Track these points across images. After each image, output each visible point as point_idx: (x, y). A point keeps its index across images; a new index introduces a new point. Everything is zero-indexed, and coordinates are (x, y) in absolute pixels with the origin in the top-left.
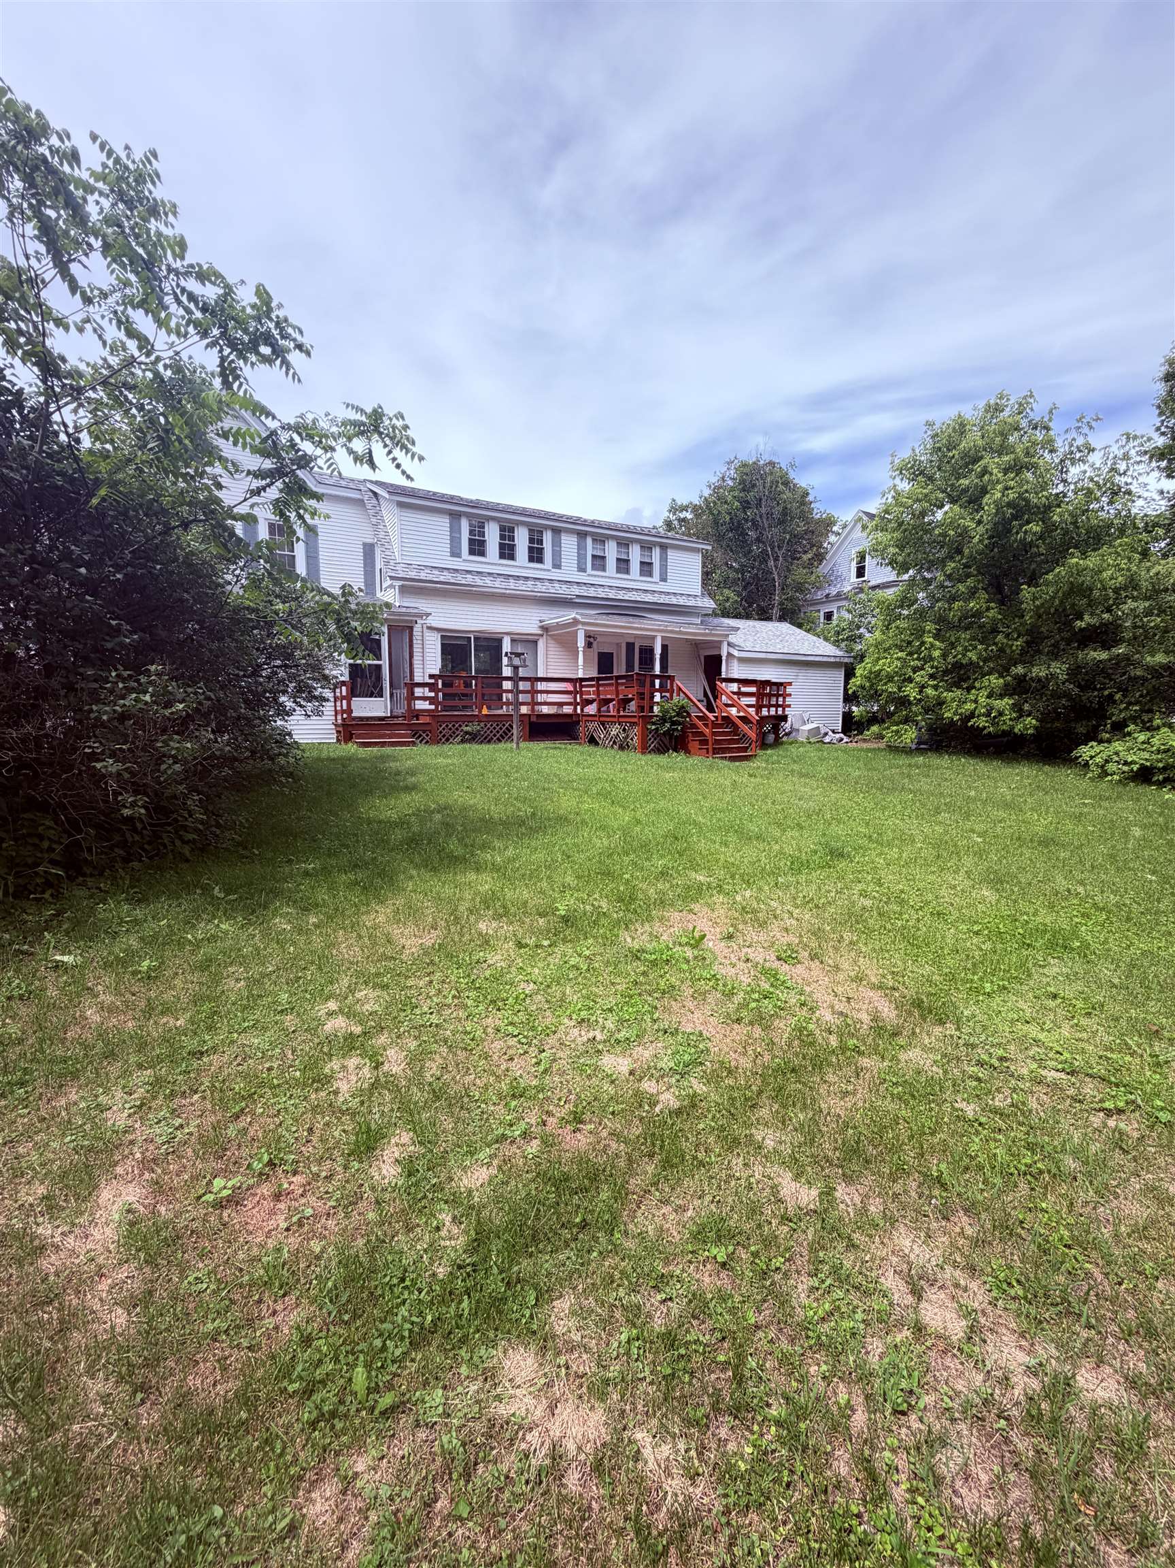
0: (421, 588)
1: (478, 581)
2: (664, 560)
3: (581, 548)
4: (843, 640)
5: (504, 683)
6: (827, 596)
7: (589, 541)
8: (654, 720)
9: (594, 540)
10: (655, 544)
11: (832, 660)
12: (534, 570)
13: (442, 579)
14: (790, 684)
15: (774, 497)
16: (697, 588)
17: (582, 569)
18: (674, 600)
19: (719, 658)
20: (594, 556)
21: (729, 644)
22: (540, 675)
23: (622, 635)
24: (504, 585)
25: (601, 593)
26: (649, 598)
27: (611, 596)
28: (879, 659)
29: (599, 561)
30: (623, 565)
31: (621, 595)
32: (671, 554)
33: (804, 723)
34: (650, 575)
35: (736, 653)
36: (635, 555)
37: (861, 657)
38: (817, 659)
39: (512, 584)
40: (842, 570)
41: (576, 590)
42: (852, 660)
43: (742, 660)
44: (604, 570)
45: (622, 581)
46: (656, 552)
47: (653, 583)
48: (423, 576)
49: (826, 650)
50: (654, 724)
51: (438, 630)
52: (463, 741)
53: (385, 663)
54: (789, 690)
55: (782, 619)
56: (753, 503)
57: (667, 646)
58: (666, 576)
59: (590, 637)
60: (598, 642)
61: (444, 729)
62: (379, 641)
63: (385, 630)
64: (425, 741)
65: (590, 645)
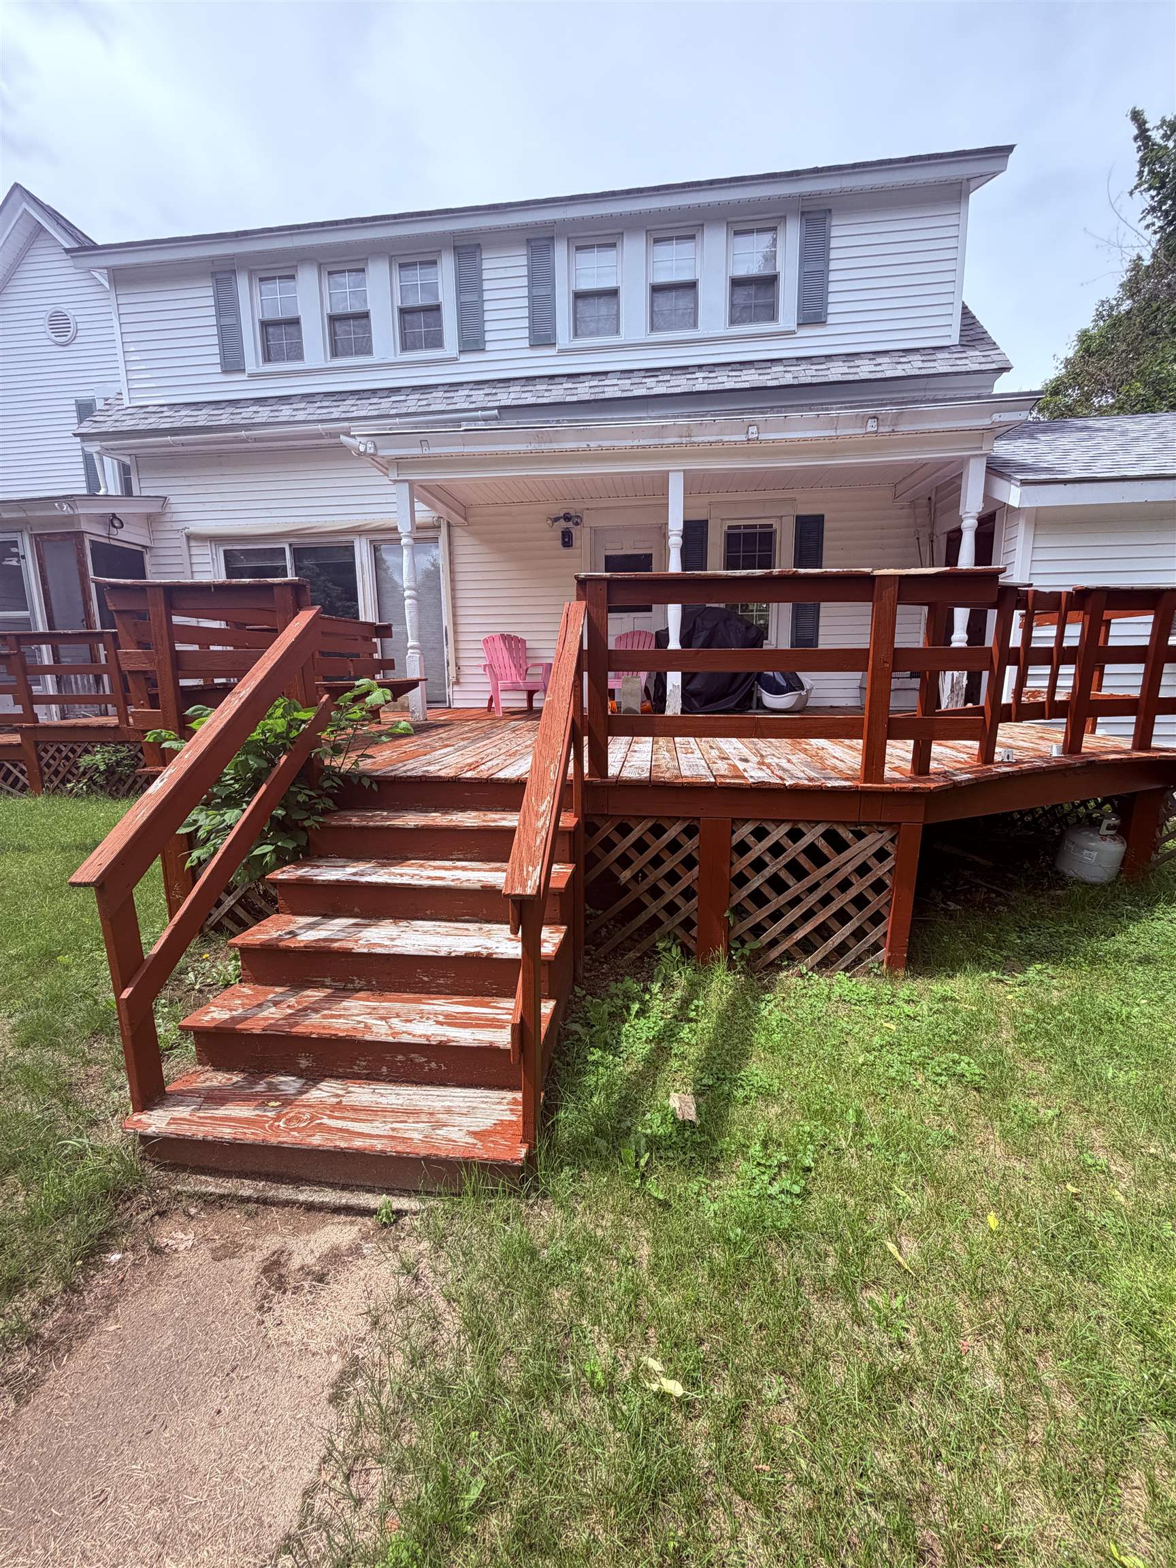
2: (816, 254)
3: (541, 279)
9: (579, 250)
10: (780, 211)
12: (419, 366)
17: (544, 338)
20: (575, 295)
27: (610, 393)
29: (601, 308)
30: (673, 301)
32: (844, 234)
34: (771, 315)
36: (714, 262)
39: (343, 407)
41: (509, 396)
43: (1045, 522)
44: (613, 329)
45: (667, 349)
46: (786, 245)
47: (778, 337)
51: (217, 540)
57: (819, 519)
58: (824, 304)
59: (567, 518)
60: (595, 531)
61: (53, 757)
62: (18, 569)
63: (26, 547)
64: (20, 785)
65: (567, 539)
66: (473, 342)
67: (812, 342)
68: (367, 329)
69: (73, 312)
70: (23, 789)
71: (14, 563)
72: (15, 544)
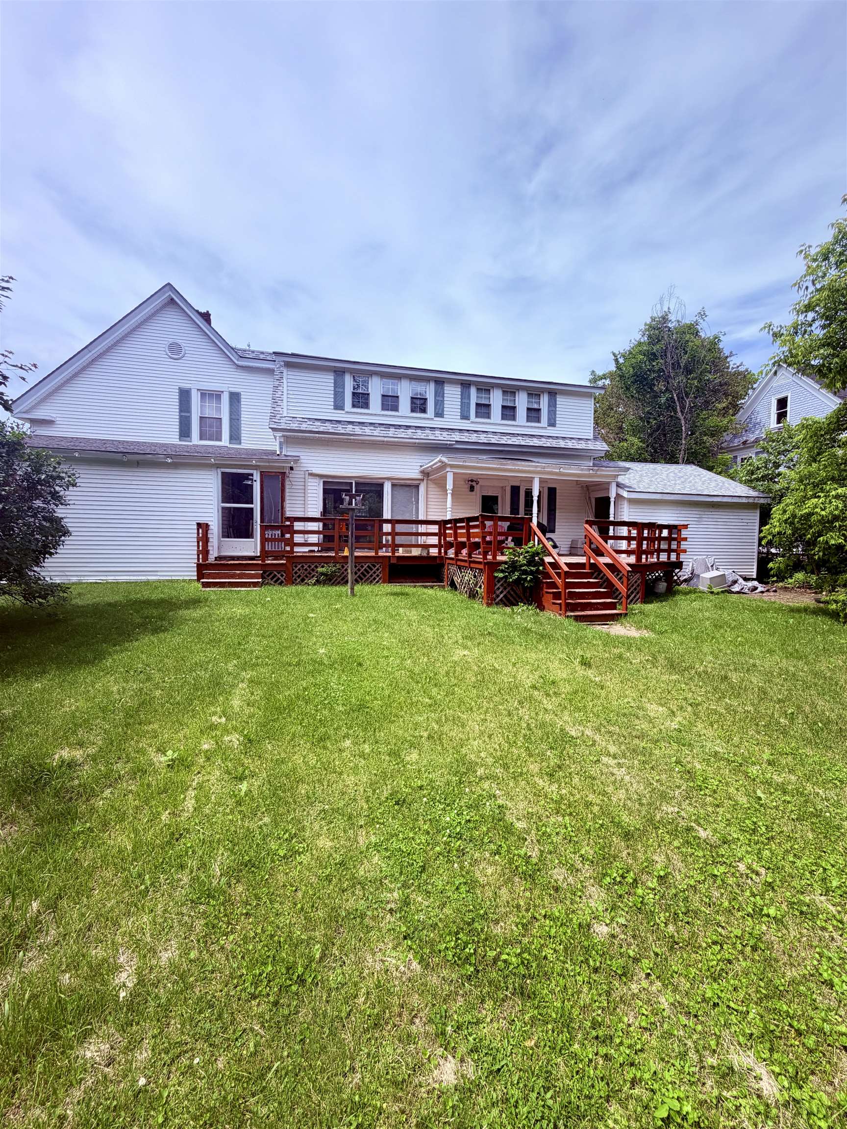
0: (306, 439)
1: (358, 430)
2: (552, 405)
3: (465, 397)
4: (758, 480)
5: (385, 525)
6: (745, 443)
7: (473, 391)
8: (502, 567)
9: (478, 389)
10: (543, 391)
11: (744, 500)
12: (417, 419)
13: (321, 429)
14: (686, 527)
15: (682, 346)
16: (588, 431)
17: (465, 416)
18: (562, 444)
19: (608, 499)
20: (477, 405)
21: (618, 485)
22: (421, 518)
23: (506, 478)
24: (383, 433)
25: (483, 438)
26: (535, 442)
27: (493, 441)
28: (805, 498)
29: (484, 409)
30: (509, 412)
31: (504, 440)
32: (560, 400)
33: (707, 569)
34: (538, 420)
35: (625, 494)
36: (522, 402)
37: (780, 497)
38: (725, 500)
39: (392, 432)
40: (761, 417)
41: (457, 437)
42: (769, 501)
43: (631, 501)
44: (489, 417)
45: (508, 427)
46: (544, 401)
47: (541, 428)
48: (304, 427)
49: (738, 490)
50: (502, 571)
51: (321, 476)
52: (318, 582)
53: (256, 506)
54: (684, 533)
55: (688, 462)
56: (658, 354)
57: (555, 489)
58: (555, 421)
59: (472, 481)
60: (481, 486)
61: (299, 570)
62: (252, 486)
63: (257, 476)
64: (279, 581)
65: (472, 489)
66: (439, 414)
67: (551, 432)
68: (398, 402)
69: (184, 345)
70: (281, 584)
71: (250, 483)
72: (252, 475)
